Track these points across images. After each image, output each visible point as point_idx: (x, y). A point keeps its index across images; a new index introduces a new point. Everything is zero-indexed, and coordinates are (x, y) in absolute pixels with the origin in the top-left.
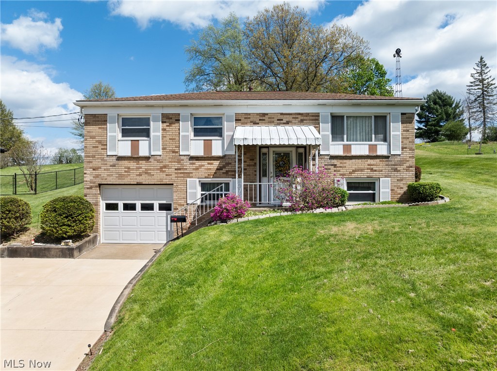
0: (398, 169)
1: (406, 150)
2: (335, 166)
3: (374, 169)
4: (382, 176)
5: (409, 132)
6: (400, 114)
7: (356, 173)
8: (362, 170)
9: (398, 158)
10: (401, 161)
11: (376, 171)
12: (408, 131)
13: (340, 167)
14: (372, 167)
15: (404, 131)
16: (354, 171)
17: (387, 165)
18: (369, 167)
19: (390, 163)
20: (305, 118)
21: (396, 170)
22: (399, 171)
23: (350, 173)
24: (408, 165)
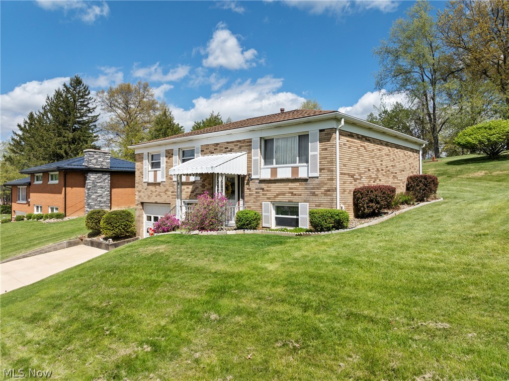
0: (316, 193)
1: (324, 171)
2: (263, 189)
3: (294, 193)
4: (301, 201)
5: (327, 151)
6: (318, 131)
7: (279, 196)
8: (284, 194)
9: (317, 181)
10: (319, 184)
11: (295, 195)
12: (326, 149)
13: (267, 190)
14: (292, 191)
15: (323, 150)
16: (278, 195)
17: (306, 189)
18: (290, 191)
19: (308, 186)
20: (242, 145)
21: (314, 194)
22: (317, 195)
23: (275, 197)
24: (326, 188)
